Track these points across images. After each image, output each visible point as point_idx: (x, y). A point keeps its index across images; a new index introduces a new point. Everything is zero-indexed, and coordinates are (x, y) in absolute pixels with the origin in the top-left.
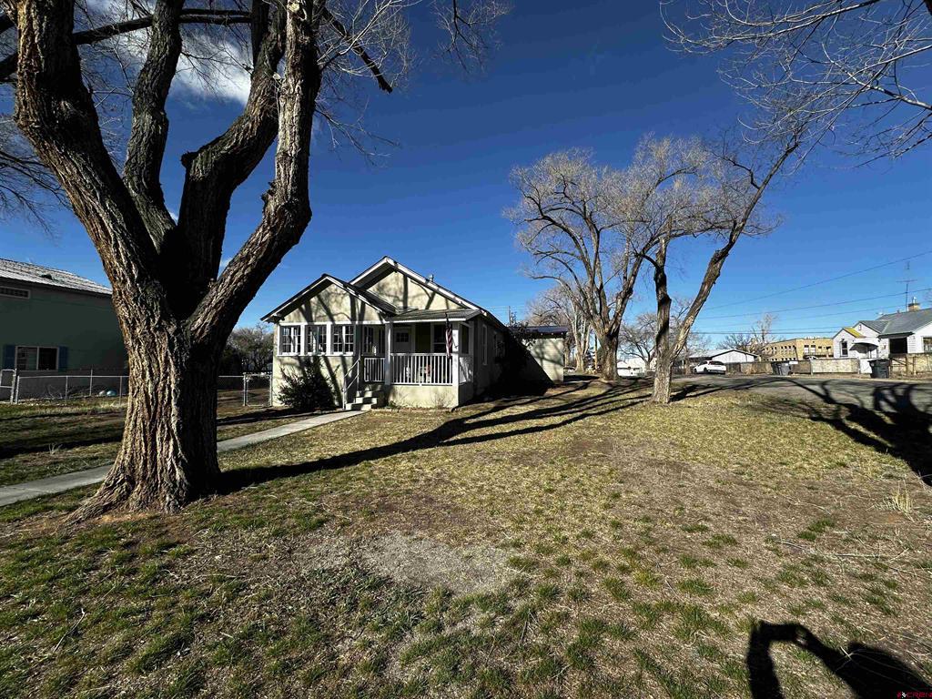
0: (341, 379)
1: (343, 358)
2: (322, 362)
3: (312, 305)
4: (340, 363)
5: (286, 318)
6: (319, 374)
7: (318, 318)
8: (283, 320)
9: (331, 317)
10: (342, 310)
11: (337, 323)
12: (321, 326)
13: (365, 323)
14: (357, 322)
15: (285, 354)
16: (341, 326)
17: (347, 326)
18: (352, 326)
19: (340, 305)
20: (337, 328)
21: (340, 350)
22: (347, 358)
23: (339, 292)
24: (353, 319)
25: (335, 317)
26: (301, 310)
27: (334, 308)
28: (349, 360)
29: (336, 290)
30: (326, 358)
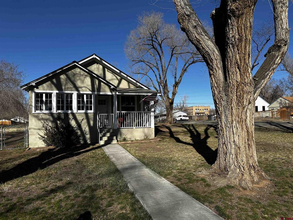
0: (86, 128)
1: (86, 114)
2: (71, 116)
3: (62, 80)
4: (84, 117)
5: (40, 87)
6: (69, 125)
7: (68, 89)
8: (38, 88)
9: (77, 89)
10: (85, 85)
11: (81, 92)
12: (67, 94)
13: (101, 93)
14: (96, 93)
15: (37, 112)
16: (83, 95)
17: (87, 95)
18: (91, 95)
19: (83, 82)
20: (80, 96)
21: (83, 109)
22: (89, 115)
23: (82, 74)
24: (93, 90)
25: (80, 89)
26: (53, 83)
27: (79, 84)
28: (91, 116)
29: (80, 72)
30: (73, 114)
